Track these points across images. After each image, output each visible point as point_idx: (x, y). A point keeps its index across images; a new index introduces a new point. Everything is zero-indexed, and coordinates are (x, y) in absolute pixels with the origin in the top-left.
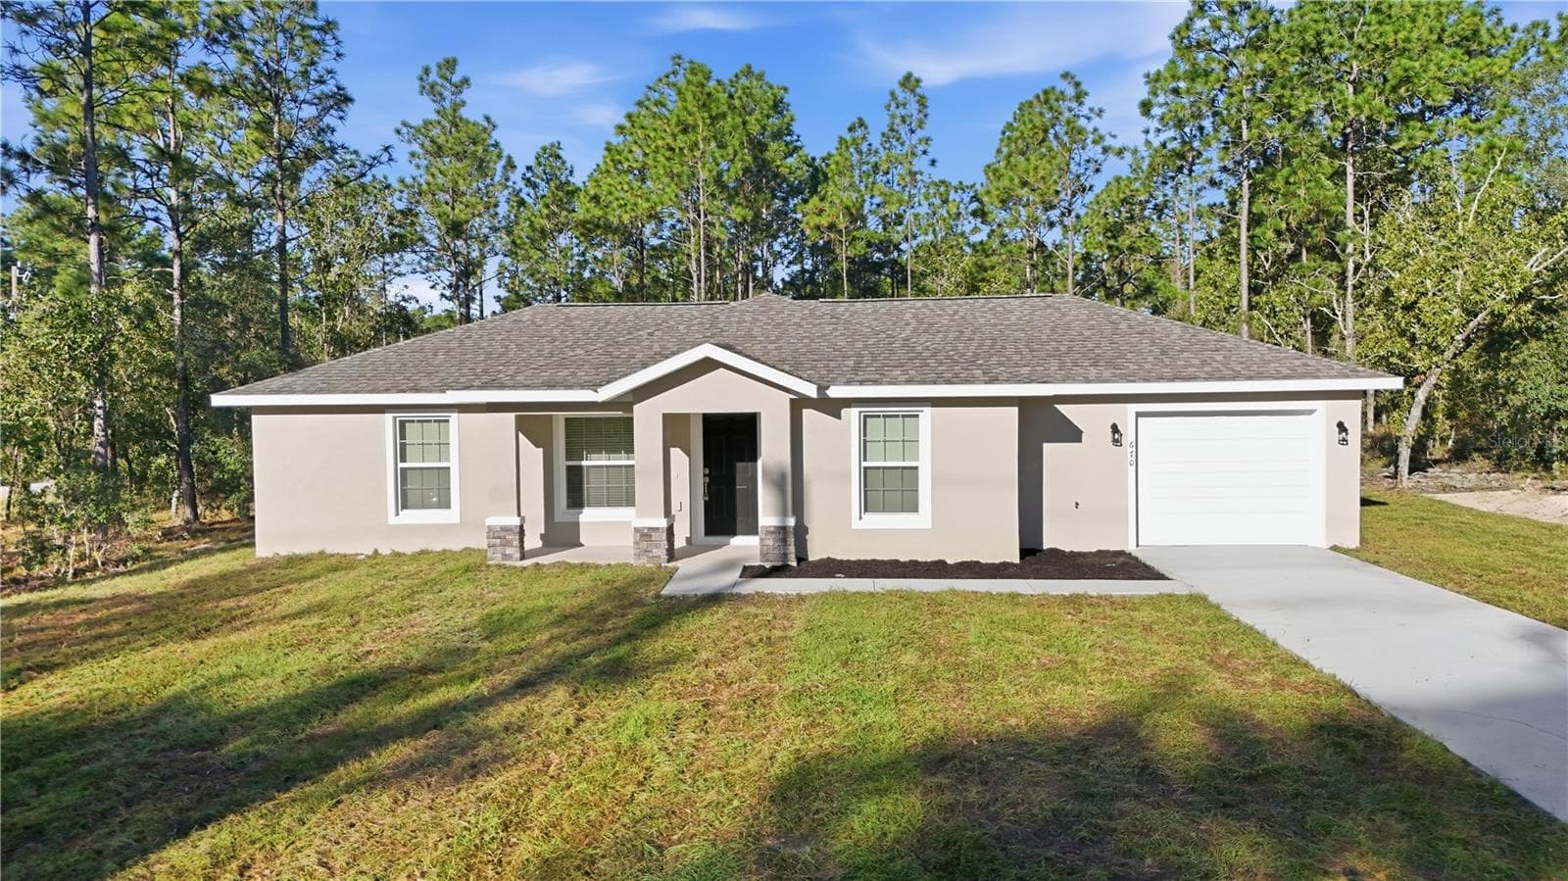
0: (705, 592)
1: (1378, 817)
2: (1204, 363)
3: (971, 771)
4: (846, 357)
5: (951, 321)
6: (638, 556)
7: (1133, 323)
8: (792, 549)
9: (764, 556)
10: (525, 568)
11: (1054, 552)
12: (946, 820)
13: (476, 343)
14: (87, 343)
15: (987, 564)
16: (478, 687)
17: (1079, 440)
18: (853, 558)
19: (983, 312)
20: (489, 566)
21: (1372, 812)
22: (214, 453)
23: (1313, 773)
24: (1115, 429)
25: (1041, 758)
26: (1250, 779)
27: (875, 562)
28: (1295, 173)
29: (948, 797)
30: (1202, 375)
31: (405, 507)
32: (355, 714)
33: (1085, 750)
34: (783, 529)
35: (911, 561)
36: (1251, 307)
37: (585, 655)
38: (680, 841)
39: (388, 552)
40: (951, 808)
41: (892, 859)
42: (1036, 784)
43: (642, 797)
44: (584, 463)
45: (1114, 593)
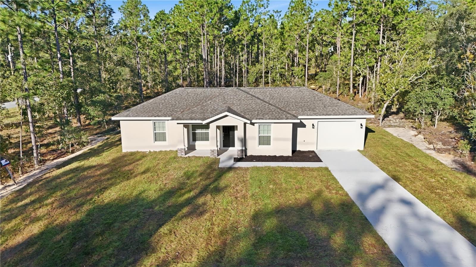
0: (228, 166)
1: (344, 222)
2: (333, 110)
3: (284, 213)
4: (255, 111)
5: (278, 95)
6: (211, 155)
7: (319, 97)
8: (244, 154)
9: (238, 156)
10: (186, 157)
11: (299, 151)
12: (280, 223)
13: (168, 101)
14: (65, 92)
15: (285, 156)
16: (192, 194)
17: (305, 127)
18: (257, 155)
19: (285, 93)
20: (178, 157)
21: (344, 221)
22: (88, 111)
23: (337, 214)
24: (313, 125)
25: (295, 210)
26: (328, 215)
27: (261, 156)
28: (367, 29)
29: (280, 219)
30: (332, 114)
31: (156, 141)
32: (172, 201)
33: (302, 209)
34: (242, 150)
35: (269, 156)
36: (354, 64)
37: (210, 185)
38: (240, 227)
39: (153, 151)
40: (281, 221)
41: (273, 231)
42: (294, 216)
43: (231, 219)
44: (196, 132)
45: (310, 167)
